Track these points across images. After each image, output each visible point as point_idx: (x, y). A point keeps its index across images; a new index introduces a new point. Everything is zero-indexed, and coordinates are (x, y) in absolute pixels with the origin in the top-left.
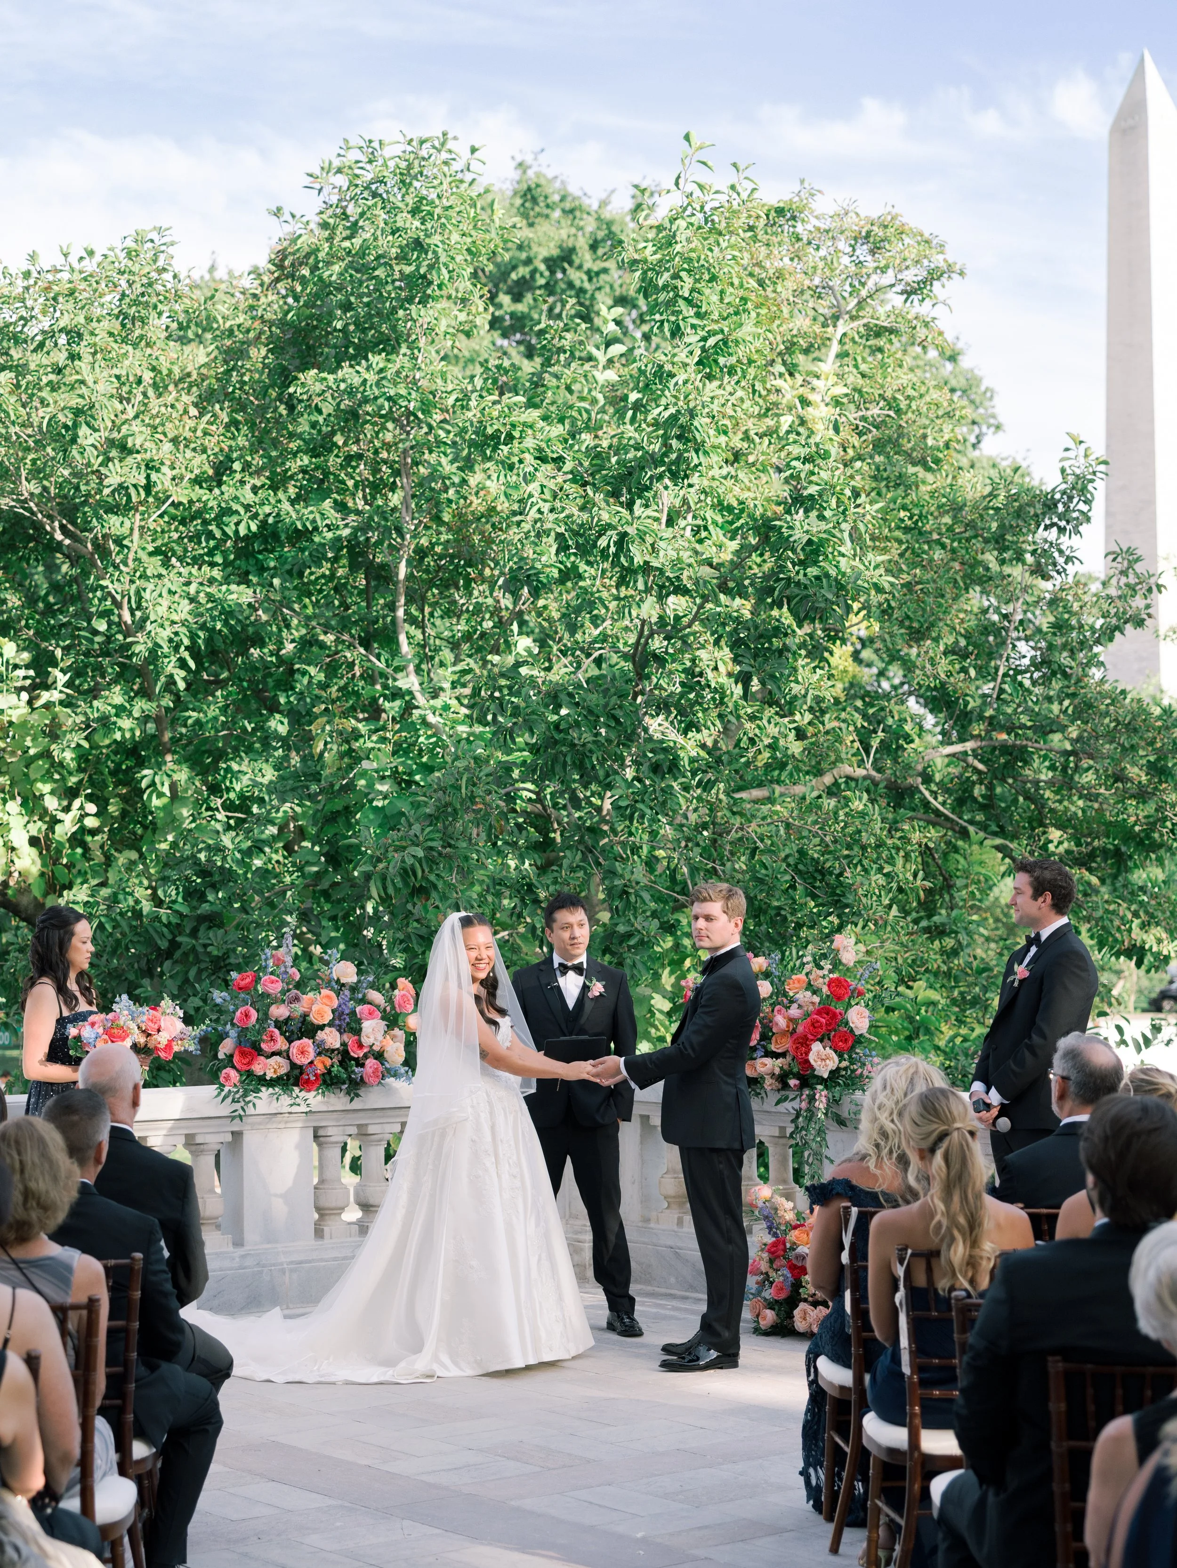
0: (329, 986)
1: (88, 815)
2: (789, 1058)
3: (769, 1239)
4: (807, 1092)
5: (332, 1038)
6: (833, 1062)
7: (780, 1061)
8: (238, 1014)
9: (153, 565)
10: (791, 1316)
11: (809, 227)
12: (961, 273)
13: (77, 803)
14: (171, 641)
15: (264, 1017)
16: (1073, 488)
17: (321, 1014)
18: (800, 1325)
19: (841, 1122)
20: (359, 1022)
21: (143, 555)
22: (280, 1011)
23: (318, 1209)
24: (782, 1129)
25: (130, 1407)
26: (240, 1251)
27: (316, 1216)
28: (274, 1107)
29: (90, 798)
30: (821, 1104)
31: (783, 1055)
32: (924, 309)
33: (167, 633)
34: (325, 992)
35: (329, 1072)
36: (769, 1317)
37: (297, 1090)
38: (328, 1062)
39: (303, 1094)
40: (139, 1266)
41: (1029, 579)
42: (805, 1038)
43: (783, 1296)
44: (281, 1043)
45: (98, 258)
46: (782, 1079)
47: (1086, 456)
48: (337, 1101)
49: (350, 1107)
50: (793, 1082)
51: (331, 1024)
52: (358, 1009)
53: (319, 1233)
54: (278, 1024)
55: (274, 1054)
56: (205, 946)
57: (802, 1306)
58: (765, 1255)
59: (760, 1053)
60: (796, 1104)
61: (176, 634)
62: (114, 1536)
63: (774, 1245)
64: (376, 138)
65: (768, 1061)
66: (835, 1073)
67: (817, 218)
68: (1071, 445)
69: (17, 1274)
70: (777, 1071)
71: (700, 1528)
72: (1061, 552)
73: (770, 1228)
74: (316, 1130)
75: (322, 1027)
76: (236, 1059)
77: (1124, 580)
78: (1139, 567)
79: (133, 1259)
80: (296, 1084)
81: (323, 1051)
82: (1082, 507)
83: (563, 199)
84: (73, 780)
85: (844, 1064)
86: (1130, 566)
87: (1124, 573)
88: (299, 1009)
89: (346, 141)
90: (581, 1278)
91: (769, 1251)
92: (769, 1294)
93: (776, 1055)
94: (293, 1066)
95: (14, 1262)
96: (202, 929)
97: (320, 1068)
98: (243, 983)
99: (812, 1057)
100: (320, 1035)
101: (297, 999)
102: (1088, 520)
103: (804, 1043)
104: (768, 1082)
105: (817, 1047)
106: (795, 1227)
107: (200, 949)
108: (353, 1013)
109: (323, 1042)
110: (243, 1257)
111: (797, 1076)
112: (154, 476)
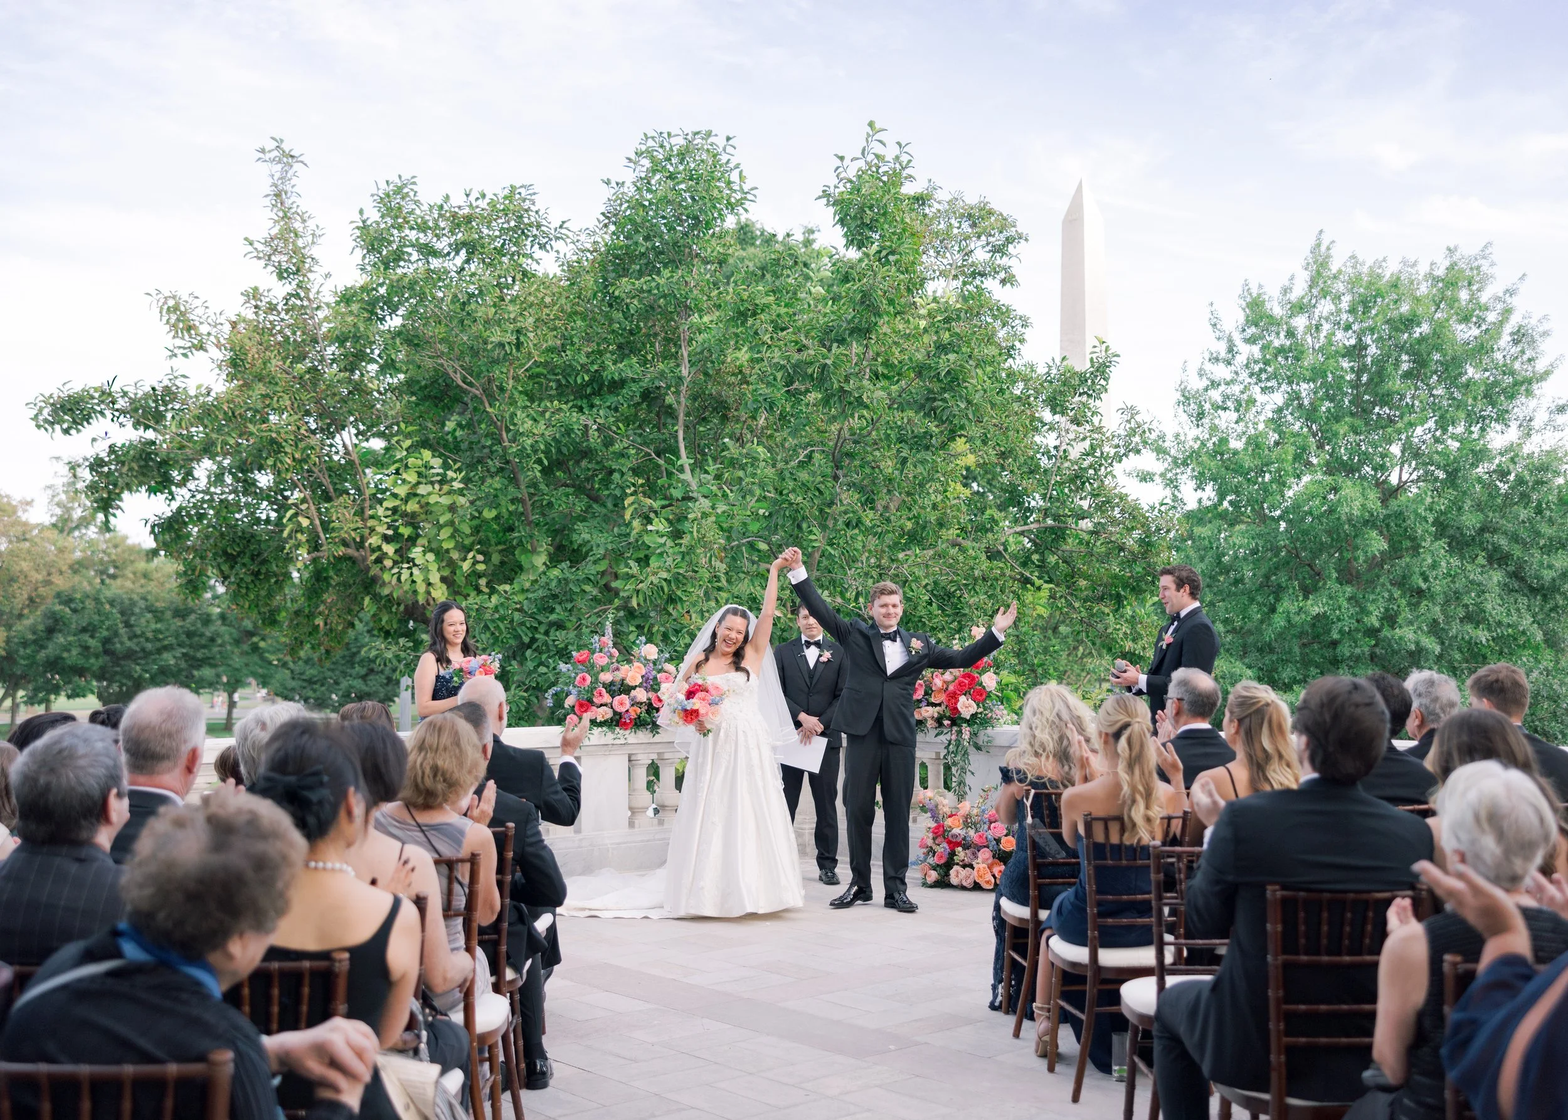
0: (639, 660)
1: (478, 562)
2: (943, 707)
3: (933, 825)
4: (955, 728)
5: (641, 695)
6: (973, 708)
7: (938, 708)
8: (578, 678)
9: (522, 401)
10: (947, 875)
11: (933, 210)
12: (1026, 240)
13: (470, 555)
14: (532, 446)
15: (596, 680)
16: (1097, 371)
17: (634, 678)
18: (954, 880)
19: (978, 748)
20: (659, 684)
21: (516, 395)
22: (606, 677)
23: (631, 808)
24: (938, 754)
25: (504, 940)
26: (579, 836)
27: (629, 813)
28: (603, 741)
29: (479, 552)
30: (966, 735)
31: (940, 705)
32: (1004, 261)
33: (529, 442)
34: (636, 664)
35: (639, 717)
36: (933, 876)
37: (617, 729)
38: (639, 711)
39: (622, 732)
40: (512, 832)
41: (1069, 425)
42: (955, 693)
43: (942, 861)
44: (607, 698)
45: (487, 200)
46: (939, 721)
47: (1106, 351)
48: (643, 736)
49: (652, 740)
50: (946, 722)
51: (640, 686)
52: (659, 676)
53: (631, 824)
54: (604, 685)
55: (602, 705)
56: (554, 641)
57: (956, 868)
58: (931, 835)
59: (924, 703)
60: (948, 737)
61: (536, 442)
62: (491, 1041)
63: (937, 828)
64: (665, 131)
65: (930, 708)
66: (974, 716)
67: (939, 203)
68: (1097, 344)
69: (420, 834)
70: (936, 715)
71: (916, 1021)
72: (1089, 409)
73: (933, 817)
74: (630, 756)
75: (634, 688)
76: (576, 709)
77: (1128, 426)
78: (1138, 418)
79: (507, 827)
80: (617, 725)
81: (635, 703)
82: (1103, 382)
83: (762, 234)
84: (467, 542)
85: (980, 710)
86: (1132, 417)
87: (1129, 421)
88: (619, 675)
89: (645, 135)
90: (802, 852)
91: (933, 832)
92: (931, 860)
93: (935, 705)
94: (615, 713)
95: (419, 825)
96: (552, 630)
97: (633, 715)
98: (581, 658)
99: (959, 706)
100: (633, 693)
101: (618, 669)
102: (1106, 390)
103: (953, 697)
104: (930, 723)
105: (962, 699)
106: (950, 816)
107: (551, 643)
108: (655, 678)
109: (635, 697)
110: (581, 840)
111: (949, 718)
112: (522, 339)
